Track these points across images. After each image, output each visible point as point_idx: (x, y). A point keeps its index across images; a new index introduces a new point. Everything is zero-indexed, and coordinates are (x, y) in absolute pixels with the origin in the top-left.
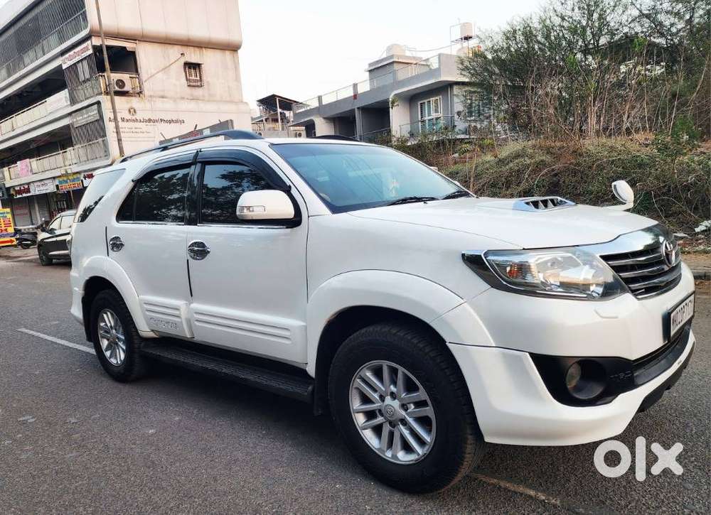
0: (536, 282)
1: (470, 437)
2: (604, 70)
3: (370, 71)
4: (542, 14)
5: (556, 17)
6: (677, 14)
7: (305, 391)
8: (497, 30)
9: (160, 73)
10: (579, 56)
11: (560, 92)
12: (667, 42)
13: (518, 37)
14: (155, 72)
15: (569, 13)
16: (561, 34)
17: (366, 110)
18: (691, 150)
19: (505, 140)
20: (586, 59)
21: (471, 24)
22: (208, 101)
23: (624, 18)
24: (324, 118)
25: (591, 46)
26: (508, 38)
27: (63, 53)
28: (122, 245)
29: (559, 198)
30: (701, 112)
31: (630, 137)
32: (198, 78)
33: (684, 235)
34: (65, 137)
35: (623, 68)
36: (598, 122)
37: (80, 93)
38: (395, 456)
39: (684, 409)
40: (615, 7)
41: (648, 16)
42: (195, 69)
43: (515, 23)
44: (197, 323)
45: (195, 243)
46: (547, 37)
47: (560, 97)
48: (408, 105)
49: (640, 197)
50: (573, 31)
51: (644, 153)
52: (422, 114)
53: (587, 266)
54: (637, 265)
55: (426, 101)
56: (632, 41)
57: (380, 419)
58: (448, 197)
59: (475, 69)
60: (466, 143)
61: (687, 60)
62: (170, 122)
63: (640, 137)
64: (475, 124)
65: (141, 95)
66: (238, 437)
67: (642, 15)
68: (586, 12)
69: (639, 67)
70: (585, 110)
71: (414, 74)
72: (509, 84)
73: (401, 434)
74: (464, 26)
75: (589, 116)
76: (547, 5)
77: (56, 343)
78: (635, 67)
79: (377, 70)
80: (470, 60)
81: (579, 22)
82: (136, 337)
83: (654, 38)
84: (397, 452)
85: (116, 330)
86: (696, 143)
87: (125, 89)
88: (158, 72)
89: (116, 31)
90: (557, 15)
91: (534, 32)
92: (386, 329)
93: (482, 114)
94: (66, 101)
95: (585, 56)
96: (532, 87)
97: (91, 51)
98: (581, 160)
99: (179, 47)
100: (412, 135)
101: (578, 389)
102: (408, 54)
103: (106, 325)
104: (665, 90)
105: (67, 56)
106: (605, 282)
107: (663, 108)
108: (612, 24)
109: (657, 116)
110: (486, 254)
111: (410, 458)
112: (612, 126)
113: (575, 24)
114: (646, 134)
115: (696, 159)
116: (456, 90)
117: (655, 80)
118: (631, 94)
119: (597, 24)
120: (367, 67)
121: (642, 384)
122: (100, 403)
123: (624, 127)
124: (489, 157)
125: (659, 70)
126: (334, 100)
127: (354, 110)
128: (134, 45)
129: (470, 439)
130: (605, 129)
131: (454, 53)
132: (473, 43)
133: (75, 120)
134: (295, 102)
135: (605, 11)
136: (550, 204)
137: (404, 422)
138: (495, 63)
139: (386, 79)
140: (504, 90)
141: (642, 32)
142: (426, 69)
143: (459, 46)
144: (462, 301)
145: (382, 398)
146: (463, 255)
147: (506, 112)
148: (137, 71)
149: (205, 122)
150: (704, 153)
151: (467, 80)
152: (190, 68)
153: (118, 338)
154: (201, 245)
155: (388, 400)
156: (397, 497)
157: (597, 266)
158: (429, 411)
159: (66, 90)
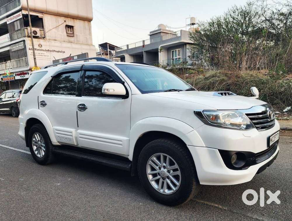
0: (221, 122)
1: (194, 182)
2: (250, 42)
3: (150, 35)
4: (225, 16)
5: (231, 18)
6: (281, 20)
7: (128, 166)
8: (206, 21)
9: (54, 29)
10: (240, 35)
11: (232, 50)
12: (276, 32)
13: (215, 25)
14: (52, 28)
15: (236, 17)
16: (233, 26)
17: (148, 52)
18: (283, 78)
19: (208, 69)
20: (243, 37)
21: (195, 18)
22: (76, 44)
23: (259, 21)
24: (129, 55)
25: (245, 31)
26: (210, 26)
27: (8, 16)
28: (46, 104)
29: (231, 92)
30: (287, 62)
31: (259, 71)
32: (72, 33)
33: (279, 113)
34: (7, 56)
35: (258, 42)
36: (247, 64)
37: (15, 35)
38: (164, 191)
39: (275, 177)
40: (255, 15)
41: (269, 20)
42: (70, 28)
43: (214, 19)
44: (80, 139)
45: (81, 104)
46: (227, 26)
47: (231, 53)
48: (167, 51)
49: (262, 96)
50: (238, 25)
51: (265, 78)
52: (172, 56)
53: (240, 117)
54: (259, 118)
55: (174, 50)
56: (262, 30)
57: (158, 177)
58: (187, 90)
59: (196, 38)
60: (192, 70)
61: (283, 40)
62: (58, 52)
63: (263, 71)
64: (195, 62)
65: (44, 38)
66: (97, 186)
67: (266, 20)
68: (243, 17)
69: (264, 42)
70: (241, 58)
71: (170, 38)
72: (210, 45)
73: (167, 182)
74: (192, 19)
75: (243, 61)
76: (227, 13)
77: (9, 149)
78: (262, 42)
79: (153, 35)
80: (194, 34)
81: (241, 21)
82: (50, 145)
83: (271, 30)
84: (165, 190)
85: (41, 142)
86: (285, 75)
87: (37, 35)
88: (53, 29)
89: (34, 8)
90: (231, 17)
91: (222, 24)
92: (163, 140)
93: (199, 58)
94: (8, 39)
95: (242, 35)
96: (220, 47)
97: (21, 17)
98: (239, 79)
99: (63, 18)
100: (168, 65)
101: (236, 163)
102: (167, 29)
103: (36, 139)
104: (274, 52)
105: (9, 18)
106: (247, 124)
107: (273, 60)
108: (254, 23)
109: (270, 63)
110: (203, 111)
111: (170, 192)
112: (252, 66)
113: (239, 21)
114: (266, 70)
115: (285, 81)
116: (188, 46)
117: (270, 48)
118: (260, 53)
119: (248, 22)
120: (149, 33)
121: (259, 163)
122: (33, 173)
123: (257, 67)
124: (201, 76)
125: (272, 44)
126: (134, 47)
127: (143, 52)
128: (42, 15)
129: (194, 183)
130: (249, 67)
131: (187, 30)
132: (195, 26)
133: (12, 48)
134: (116, 47)
135: (251, 17)
136: (227, 94)
137: (168, 178)
138: (205, 36)
139: (158, 40)
140: (208, 48)
141: (266, 27)
142: (175, 36)
143: (189, 27)
144: (194, 129)
145: (160, 168)
146: (194, 112)
147: (209, 57)
148: (43, 27)
149: (75, 53)
150: (288, 79)
151: (193, 42)
152: (68, 28)
153: (42, 145)
154: (84, 105)
155: (162, 169)
156: (164, 207)
157: (244, 118)
158: (179, 173)
159: (8, 34)
